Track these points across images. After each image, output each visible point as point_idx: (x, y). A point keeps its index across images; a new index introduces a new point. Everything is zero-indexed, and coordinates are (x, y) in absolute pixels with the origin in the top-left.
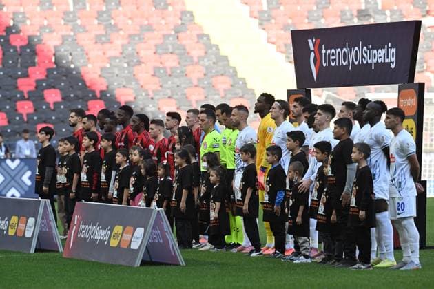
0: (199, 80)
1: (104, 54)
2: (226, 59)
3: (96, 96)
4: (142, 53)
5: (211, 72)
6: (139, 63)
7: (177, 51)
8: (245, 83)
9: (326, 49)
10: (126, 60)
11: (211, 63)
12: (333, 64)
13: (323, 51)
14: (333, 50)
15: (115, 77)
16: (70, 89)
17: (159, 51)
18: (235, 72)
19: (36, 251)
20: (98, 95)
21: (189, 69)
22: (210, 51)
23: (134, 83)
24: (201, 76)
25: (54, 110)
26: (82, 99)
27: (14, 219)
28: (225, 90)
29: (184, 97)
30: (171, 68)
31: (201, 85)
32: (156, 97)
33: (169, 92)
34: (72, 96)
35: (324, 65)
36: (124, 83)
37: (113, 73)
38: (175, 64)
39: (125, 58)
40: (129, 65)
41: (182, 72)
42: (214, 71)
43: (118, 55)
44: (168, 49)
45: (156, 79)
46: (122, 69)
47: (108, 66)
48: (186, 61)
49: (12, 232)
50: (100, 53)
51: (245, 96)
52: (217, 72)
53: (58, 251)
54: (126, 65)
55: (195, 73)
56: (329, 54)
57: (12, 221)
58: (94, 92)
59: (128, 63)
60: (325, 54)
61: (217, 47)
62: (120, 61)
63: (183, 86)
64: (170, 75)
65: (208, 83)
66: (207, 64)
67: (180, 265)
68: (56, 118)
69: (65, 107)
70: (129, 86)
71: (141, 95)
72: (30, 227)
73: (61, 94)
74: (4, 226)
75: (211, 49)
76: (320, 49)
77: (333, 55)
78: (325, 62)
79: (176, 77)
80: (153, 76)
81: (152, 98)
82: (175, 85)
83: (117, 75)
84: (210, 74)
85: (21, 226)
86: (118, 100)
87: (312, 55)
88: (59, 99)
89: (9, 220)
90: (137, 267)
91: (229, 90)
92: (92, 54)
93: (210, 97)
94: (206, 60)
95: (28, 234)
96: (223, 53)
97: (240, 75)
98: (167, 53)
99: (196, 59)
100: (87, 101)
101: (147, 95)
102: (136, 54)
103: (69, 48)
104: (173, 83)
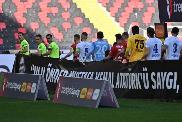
0: (68, 19)
1: (24, 6)
2: (80, 9)
3: (21, 26)
4: (42, 7)
5: (73, 15)
6: (41, 11)
7: (57, 6)
8: (89, 21)
9: (175, 3)
10: (34, 10)
11: (73, 11)
12: (179, 11)
13: (174, 5)
14: (180, 4)
15: (30, 18)
16: (10, 23)
17: (50, 6)
18: (84, 16)
19: (37, 99)
20: (22, 26)
21: (63, 14)
22: (72, 6)
23: (38, 20)
24: (69, 17)
25: (3, 32)
26: (15, 27)
27: (25, 84)
28: (80, 24)
29: (61, 27)
30: (55, 14)
31: (69, 21)
32: (49, 27)
33: (54, 24)
34: (11, 26)
35: (175, 11)
36: (34, 20)
37: (29, 15)
38: (57, 12)
39: (34, 9)
40: (36, 12)
41: (60, 15)
42: (74, 15)
43: (31, 7)
44: (53, 5)
45: (49, 18)
46: (33, 14)
47: (26, 12)
48: (62, 10)
49: (23, 90)
50: (23, 6)
51: (89, 26)
52: (76, 15)
53: (47, 100)
54: (34, 12)
55: (66, 16)
56: (177, 6)
57: (23, 85)
58: (20, 24)
59: (35, 11)
60: (175, 6)
61: (75, 4)
62: (32, 10)
63: (61, 22)
64: (55, 17)
65: (72, 21)
66: (71, 12)
67: (117, 107)
68: (4, 36)
69: (8, 31)
70: (36, 21)
71: (42, 26)
72: (34, 88)
73: (6, 25)
74: (19, 87)
75: (73, 4)
76: (173, 3)
77: (180, 6)
78: (175, 10)
79: (58, 17)
80: (47, 17)
81: (47, 27)
82: (57, 21)
83: (31, 17)
84: (73, 16)
85: (29, 87)
86: (31, 28)
87: (168, 6)
88: (5, 27)
89: (22, 84)
90: (97, 108)
91: (82, 24)
92: (19, 7)
93: (73, 27)
94: (71, 10)
95: (33, 91)
96: (78, 7)
97: (86, 17)
98: (53, 7)
99: (66, 10)
100: (18, 28)
101: (45, 25)
102: (39, 7)
103: (8, 4)
104: (56, 20)
